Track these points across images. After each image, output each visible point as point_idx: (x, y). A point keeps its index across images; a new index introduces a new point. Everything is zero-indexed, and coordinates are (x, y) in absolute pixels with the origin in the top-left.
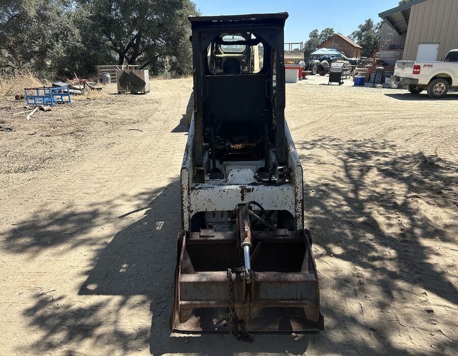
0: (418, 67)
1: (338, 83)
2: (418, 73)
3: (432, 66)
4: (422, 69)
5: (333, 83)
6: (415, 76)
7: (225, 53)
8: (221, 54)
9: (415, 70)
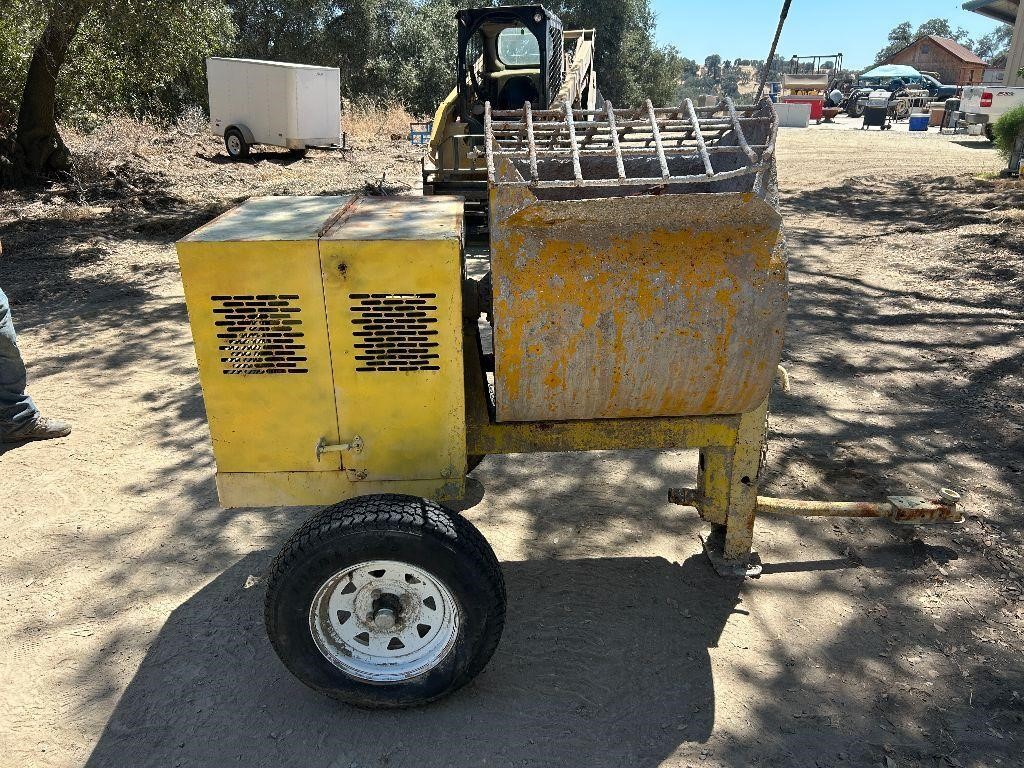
0: (988, 96)
1: (878, 128)
2: (989, 105)
3: (1012, 94)
4: (996, 100)
5: (871, 127)
6: (984, 111)
7: (508, 68)
8: (499, 70)
9: (984, 100)
